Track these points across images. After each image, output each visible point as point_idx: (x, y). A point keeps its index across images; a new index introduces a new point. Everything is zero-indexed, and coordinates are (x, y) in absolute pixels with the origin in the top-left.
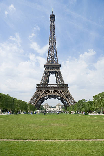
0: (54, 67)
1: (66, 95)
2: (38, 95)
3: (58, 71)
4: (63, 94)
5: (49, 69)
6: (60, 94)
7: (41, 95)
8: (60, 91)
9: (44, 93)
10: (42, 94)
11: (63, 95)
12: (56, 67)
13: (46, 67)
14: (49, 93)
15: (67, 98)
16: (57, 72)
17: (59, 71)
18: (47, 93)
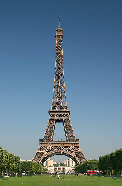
0: (61, 114)
1: (76, 153)
2: (42, 153)
3: (66, 120)
4: (72, 151)
5: (55, 117)
6: (68, 151)
7: (46, 153)
8: (69, 148)
9: (49, 151)
10: (47, 151)
11: (73, 153)
12: (64, 114)
13: (51, 114)
14: (55, 150)
15: (77, 156)
16: (65, 122)
17: (68, 120)
18: (53, 150)
